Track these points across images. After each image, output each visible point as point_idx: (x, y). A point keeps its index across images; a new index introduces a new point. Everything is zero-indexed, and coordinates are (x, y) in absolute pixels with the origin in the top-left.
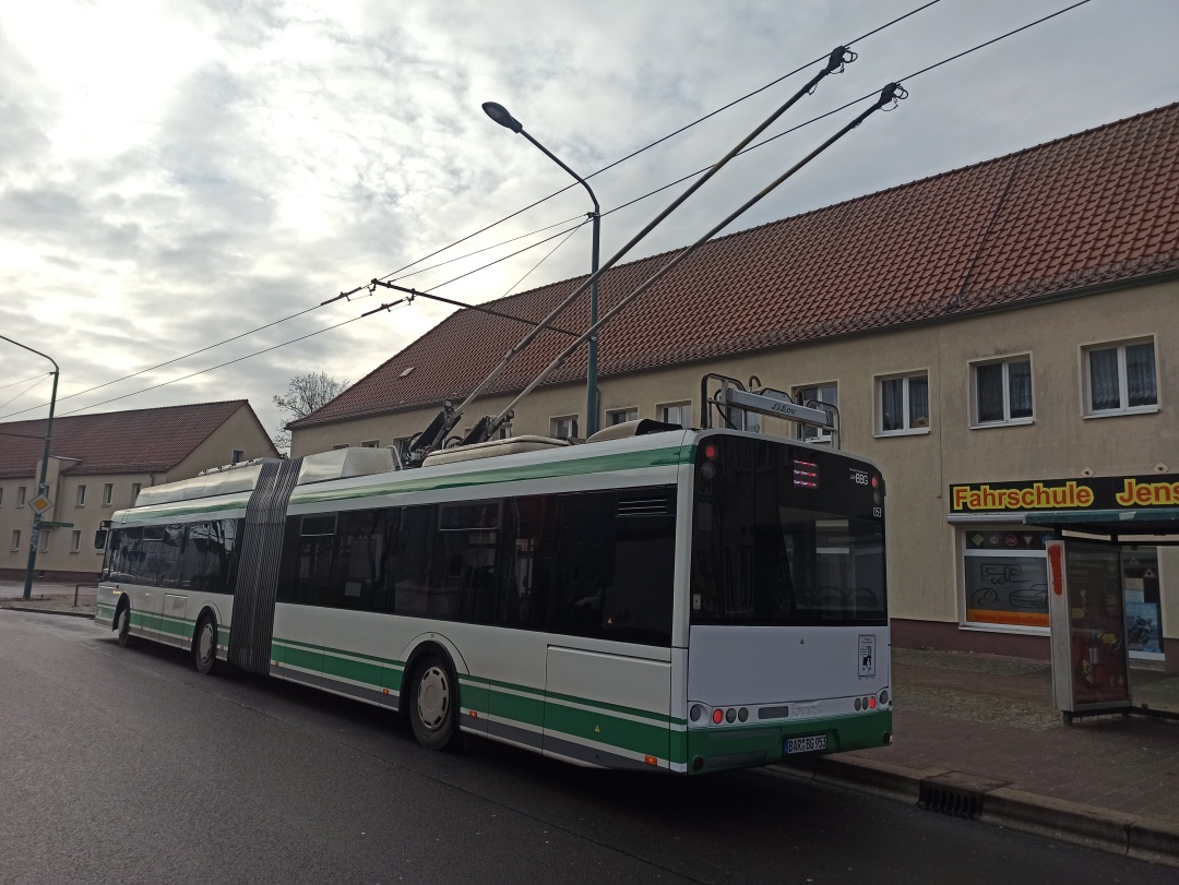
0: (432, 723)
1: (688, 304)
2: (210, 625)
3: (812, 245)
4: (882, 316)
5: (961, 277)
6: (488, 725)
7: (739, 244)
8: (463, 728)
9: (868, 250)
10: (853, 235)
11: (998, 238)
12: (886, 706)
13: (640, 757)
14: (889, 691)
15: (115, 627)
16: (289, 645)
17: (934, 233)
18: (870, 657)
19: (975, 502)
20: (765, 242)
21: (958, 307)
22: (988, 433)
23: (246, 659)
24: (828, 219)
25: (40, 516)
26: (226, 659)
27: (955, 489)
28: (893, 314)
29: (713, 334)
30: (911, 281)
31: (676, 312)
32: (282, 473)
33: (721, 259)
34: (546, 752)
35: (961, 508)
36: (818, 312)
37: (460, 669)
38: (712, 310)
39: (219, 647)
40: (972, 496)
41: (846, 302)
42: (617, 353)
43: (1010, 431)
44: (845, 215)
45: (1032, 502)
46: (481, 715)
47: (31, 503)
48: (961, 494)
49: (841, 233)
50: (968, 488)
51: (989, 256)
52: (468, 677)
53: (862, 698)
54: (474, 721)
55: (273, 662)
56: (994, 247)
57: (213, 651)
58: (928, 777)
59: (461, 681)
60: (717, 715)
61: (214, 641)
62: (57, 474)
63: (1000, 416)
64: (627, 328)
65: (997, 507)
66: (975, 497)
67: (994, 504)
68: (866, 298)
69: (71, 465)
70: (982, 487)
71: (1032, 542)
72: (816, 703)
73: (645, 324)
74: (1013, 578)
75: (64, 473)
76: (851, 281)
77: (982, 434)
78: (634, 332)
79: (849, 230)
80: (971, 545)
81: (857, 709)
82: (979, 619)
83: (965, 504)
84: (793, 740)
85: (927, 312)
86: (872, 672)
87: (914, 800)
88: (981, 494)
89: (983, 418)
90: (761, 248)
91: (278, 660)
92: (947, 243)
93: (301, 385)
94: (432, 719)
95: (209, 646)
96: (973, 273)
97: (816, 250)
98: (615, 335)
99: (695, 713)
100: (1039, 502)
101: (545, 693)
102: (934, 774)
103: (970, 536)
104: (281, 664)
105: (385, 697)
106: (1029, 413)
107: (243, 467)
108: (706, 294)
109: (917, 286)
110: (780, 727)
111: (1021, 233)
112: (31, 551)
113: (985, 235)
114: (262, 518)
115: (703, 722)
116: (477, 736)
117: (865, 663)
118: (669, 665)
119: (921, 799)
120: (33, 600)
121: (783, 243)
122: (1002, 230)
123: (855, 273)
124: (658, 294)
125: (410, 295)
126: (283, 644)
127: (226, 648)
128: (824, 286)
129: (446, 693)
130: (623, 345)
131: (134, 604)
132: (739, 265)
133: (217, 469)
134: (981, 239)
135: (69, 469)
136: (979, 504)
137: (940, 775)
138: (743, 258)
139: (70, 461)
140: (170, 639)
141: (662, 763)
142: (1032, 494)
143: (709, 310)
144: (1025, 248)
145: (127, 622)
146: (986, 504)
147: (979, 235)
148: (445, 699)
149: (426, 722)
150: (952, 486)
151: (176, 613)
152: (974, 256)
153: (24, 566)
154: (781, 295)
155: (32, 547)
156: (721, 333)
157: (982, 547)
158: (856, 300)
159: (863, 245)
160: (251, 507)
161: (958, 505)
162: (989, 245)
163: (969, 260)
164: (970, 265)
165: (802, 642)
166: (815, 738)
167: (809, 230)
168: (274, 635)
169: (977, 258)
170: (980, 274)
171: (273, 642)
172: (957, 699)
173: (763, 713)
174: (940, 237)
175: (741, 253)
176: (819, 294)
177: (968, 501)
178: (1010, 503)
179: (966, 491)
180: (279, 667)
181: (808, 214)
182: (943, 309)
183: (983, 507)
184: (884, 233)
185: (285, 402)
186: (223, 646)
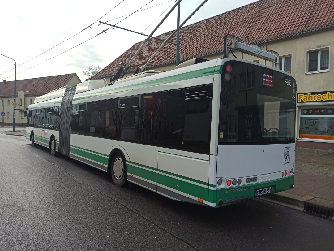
0: (118, 177)
1: (209, 37)
2: (53, 140)
3: (252, 14)
4: (276, 36)
5: (305, 21)
6: (137, 180)
7: (227, 16)
8: (128, 180)
9: (271, 15)
10: (266, 10)
11: (319, 7)
12: (292, 174)
13: (196, 198)
14: (294, 168)
15: (31, 140)
16: (75, 148)
17: (295, 7)
18: (288, 155)
19: (305, 99)
20: (235, 15)
21: (304, 31)
22: (312, 76)
23: (63, 152)
24: (257, 6)
25: (15, 107)
26: (58, 151)
27: (299, 95)
28: (280, 36)
29: (218, 46)
30: (286, 24)
31: (205, 40)
32: (71, 90)
33: (220, 21)
34: (158, 192)
35: (300, 101)
36: (254, 36)
37: (127, 159)
38: (217, 38)
39: (56, 147)
40: (304, 97)
41: (264, 32)
42: (186, 54)
43: (320, 74)
44: (263, 4)
45: (326, 98)
46: (134, 176)
47: (12, 104)
48: (301, 97)
49: (261, 10)
50: (303, 94)
51: (315, 13)
52: (130, 162)
53: (284, 172)
54: (132, 178)
55: (70, 153)
56: (317, 10)
57: (55, 149)
58: (307, 200)
59: (127, 163)
60: (229, 183)
61: (55, 146)
62: (24, 96)
63: (316, 70)
64: (189, 45)
65: (313, 100)
66: (306, 97)
67: (312, 99)
68: (270, 31)
69: (27, 93)
70: (308, 94)
71: (324, 112)
72: (268, 175)
73: (195, 44)
74: (316, 124)
75: (26, 96)
76: (265, 25)
77: (309, 76)
78: (191, 47)
79: (264, 9)
80: (303, 113)
81: (283, 176)
82: (303, 137)
83: (302, 100)
84: (259, 190)
85: (292, 34)
86: (288, 162)
87: (302, 209)
88: (308, 96)
89: (310, 70)
90: (234, 17)
91: (72, 152)
92: (300, 10)
93: (90, 68)
94: (118, 176)
95: (54, 147)
96: (309, 20)
97: (253, 16)
98: (185, 48)
99: (220, 182)
100: (328, 99)
101: (157, 170)
102: (309, 199)
103: (302, 110)
104: (73, 154)
105: (103, 167)
106: (327, 68)
107: (61, 89)
108: (215, 33)
109: (289, 26)
110: (254, 186)
111: (327, 5)
112: (14, 118)
113: (314, 6)
114: (66, 106)
115: (223, 186)
116: (133, 183)
117: (286, 158)
118: (208, 162)
119: (305, 209)
120: (16, 132)
121: (241, 14)
122: (320, 4)
123: (266, 23)
124: (199, 34)
125: (113, 27)
126: (73, 147)
127: (58, 148)
128: (255, 28)
129: (123, 167)
130: (188, 51)
131: (35, 133)
132: (226, 23)
133: (54, 90)
134: (312, 8)
135: (27, 95)
136: (307, 100)
137: (311, 199)
138: (228, 20)
139: (27, 92)
140: (44, 144)
141: (205, 202)
142: (326, 96)
143: (216, 38)
144: (329, 10)
145: (33, 139)
146: (309, 100)
147: (312, 7)
148: (122, 169)
149: (116, 177)
150: (298, 94)
151: (45, 136)
152: (310, 14)
153: (12, 122)
154: (241, 32)
155: (14, 117)
156: (220, 45)
157: (306, 114)
158: (267, 32)
159: (269, 13)
160: (63, 102)
161: (299, 100)
162: (315, 10)
163: (308, 15)
164: (308, 17)
165: (264, 151)
166: (267, 189)
167: (250, 10)
168: (71, 144)
169: (311, 14)
170: (312, 20)
171: (70, 147)
172: (303, 165)
173: (248, 180)
174: (297, 9)
175: (227, 19)
176: (254, 30)
177: (303, 99)
178: (318, 99)
179: (302, 95)
180: (73, 155)
181: (250, 4)
182: (299, 33)
183: (308, 101)
184: (277, 9)
185: (86, 73)
186: (57, 147)
